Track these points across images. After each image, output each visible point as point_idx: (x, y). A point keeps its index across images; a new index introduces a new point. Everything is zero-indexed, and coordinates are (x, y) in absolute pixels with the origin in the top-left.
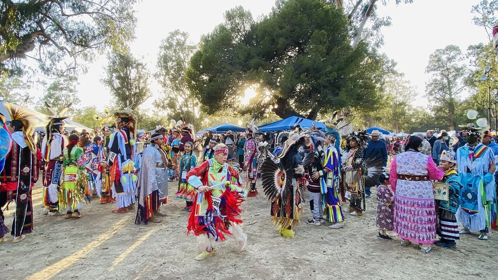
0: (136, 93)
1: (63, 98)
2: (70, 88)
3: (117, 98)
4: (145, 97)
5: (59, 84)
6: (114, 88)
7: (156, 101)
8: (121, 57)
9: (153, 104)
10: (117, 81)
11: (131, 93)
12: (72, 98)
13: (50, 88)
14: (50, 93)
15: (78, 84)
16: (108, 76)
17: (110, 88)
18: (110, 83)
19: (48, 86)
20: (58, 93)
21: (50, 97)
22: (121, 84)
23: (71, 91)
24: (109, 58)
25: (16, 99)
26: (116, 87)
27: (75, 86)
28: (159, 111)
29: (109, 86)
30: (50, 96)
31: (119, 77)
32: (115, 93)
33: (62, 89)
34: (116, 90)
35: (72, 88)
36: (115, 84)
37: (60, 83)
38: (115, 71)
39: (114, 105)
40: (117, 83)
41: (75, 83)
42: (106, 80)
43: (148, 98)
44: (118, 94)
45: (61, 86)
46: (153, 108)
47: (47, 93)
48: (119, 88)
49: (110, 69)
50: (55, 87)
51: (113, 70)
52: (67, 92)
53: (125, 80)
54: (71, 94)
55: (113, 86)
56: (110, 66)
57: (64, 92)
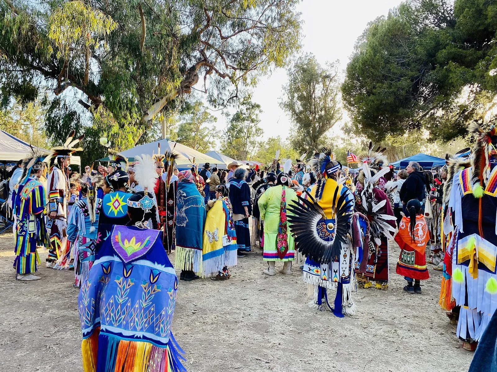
0: (321, 117)
1: (245, 130)
2: (253, 118)
3: (298, 125)
4: (333, 121)
5: (241, 113)
6: (295, 113)
7: (346, 124)
8: (304, 71)
9: (343, 129)
10: (299, 103)
11: (314, 117)
12: (254, 129)
13: (233, 120)
14: (232, 125)
15: (261, 111)
16: (289, 97)
17: (290, 113)
18: (290, 106)
19: (231, 117)
20: (240, 125)
21: (233, 130)
22: (304, 106)
23: (253, 121)
24: (290, 74)
25: (205, 134)
26: (297, 111)
27: (257, 115)
28: (351, 138)
29: (289, 110)
30: (233, 128)
31: (301, 98)
32: (297, 119)
33: (244, 120)
34: (297, 115)
35: (254, 117)
36: (296, 107)
37: (243, 112)
38: (298, 90)
39: (295, 134)
40: (299, 107)
41: (257, 111)
42: (286, 103)
43: (336, 121)
44: (299, 120)
45: (244, 116)
46: (342, 134)
47: (229, 126)
48: (301, 112)
49: (291, 89)
50: (238, 118)
51: (294, 89)
52: (249, 122)
53: (307, 100)
54: (253, 124)
55: (294, 111)
56: (290, 85)
57: (246, 123)
